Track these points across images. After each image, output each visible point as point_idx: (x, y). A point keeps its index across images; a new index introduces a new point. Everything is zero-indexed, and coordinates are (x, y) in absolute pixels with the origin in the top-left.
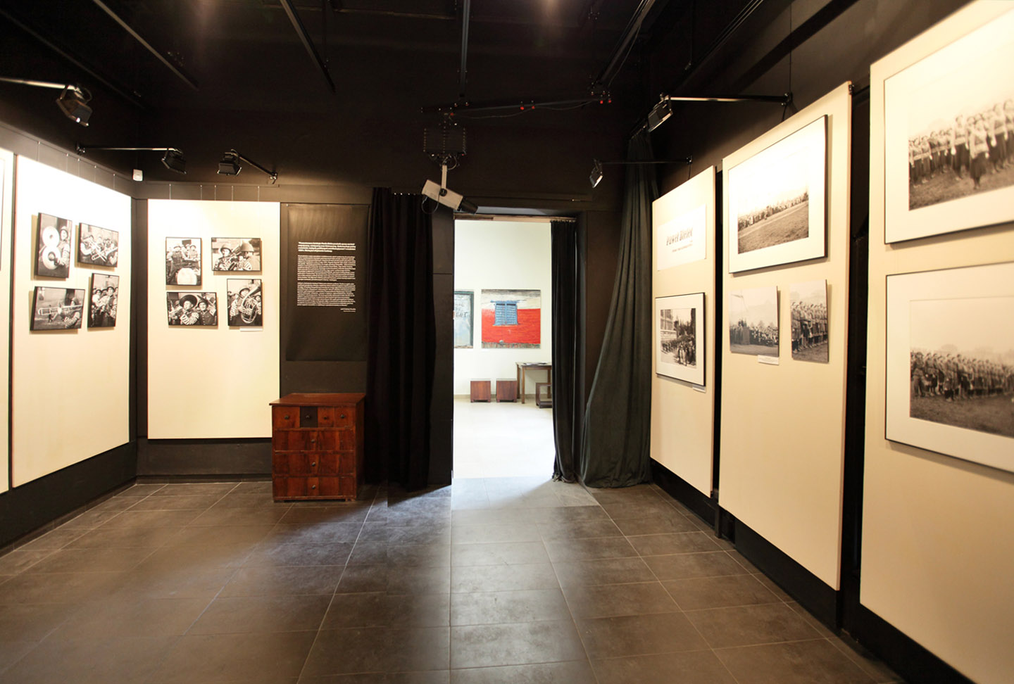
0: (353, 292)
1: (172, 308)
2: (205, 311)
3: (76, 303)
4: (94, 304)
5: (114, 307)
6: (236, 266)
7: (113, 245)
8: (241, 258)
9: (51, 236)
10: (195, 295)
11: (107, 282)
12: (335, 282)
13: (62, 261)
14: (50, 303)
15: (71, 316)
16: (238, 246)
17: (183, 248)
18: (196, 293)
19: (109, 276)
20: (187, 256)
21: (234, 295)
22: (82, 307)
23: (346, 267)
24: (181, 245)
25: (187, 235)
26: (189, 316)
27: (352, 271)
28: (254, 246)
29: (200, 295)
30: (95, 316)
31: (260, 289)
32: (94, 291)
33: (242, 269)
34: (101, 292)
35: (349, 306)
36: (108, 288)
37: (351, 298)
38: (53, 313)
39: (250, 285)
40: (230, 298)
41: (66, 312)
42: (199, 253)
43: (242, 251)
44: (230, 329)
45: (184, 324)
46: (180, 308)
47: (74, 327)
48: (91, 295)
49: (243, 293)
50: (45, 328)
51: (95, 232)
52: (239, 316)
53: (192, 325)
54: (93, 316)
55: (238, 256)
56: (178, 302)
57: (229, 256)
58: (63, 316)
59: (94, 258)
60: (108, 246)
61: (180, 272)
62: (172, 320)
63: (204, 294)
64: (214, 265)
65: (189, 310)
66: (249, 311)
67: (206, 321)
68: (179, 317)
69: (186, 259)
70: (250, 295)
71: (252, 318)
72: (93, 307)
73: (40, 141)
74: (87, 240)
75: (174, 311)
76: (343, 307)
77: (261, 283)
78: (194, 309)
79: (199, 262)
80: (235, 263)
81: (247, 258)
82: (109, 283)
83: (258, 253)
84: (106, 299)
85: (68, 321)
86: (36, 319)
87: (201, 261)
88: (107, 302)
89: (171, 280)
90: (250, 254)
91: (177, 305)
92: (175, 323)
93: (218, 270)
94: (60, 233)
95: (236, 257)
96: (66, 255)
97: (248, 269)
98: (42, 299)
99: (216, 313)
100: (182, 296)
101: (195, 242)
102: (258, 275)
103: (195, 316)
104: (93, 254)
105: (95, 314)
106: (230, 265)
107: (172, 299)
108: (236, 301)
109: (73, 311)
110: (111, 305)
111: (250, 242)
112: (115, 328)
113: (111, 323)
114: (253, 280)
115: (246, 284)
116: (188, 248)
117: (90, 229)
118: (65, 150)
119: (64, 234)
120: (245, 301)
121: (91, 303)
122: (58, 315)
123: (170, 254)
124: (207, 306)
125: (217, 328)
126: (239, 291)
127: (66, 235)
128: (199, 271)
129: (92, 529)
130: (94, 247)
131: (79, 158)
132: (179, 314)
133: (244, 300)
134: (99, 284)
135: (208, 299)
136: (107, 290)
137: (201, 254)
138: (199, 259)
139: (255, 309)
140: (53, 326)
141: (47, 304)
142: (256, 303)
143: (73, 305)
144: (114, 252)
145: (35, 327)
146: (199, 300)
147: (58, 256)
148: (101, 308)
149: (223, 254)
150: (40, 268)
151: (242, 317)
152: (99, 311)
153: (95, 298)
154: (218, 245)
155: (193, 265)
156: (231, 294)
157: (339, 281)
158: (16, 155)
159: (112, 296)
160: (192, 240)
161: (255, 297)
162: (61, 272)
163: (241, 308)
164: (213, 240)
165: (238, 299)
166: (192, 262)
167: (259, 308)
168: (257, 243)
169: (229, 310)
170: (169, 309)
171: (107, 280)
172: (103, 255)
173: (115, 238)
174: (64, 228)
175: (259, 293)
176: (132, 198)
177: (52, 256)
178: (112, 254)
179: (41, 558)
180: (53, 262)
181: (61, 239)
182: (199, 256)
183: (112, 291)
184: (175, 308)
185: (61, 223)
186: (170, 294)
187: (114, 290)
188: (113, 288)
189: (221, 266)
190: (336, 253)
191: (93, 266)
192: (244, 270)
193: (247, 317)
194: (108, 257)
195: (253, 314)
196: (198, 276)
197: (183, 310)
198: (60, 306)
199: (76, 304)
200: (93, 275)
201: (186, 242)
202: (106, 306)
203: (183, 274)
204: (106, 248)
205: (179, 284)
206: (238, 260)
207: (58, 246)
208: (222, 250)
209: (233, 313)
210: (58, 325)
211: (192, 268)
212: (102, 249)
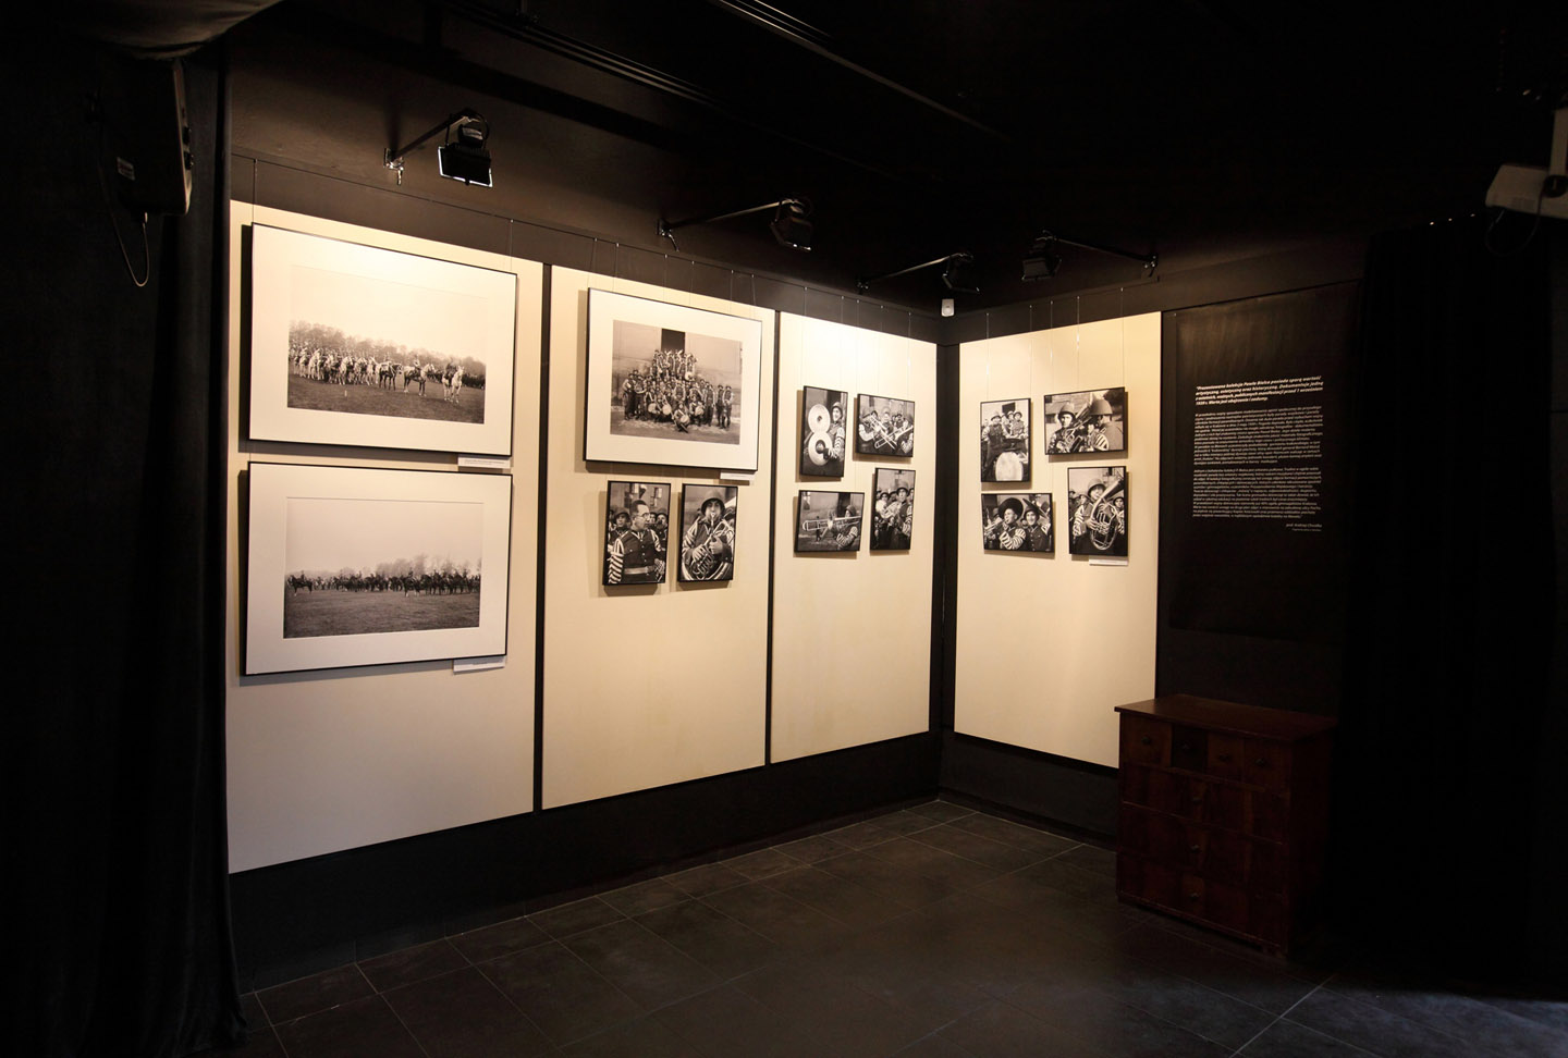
0: (1315, 486)
1: (989, 521)
2: (1034, 526)
3: (853, 513)
4: (878, 515)
5: (908, 519)
6: (1083, 443)
7: (905, 424)
8: (1091, 427)
9: (820, 418)
10: (1020, 498)
11: (897, 481)
12: (1271, 466)
13: (834, 451)
14: (817, 514)
15: (846, 532)
16: (1085, 406)
17: (1004, 419)
18: (1020, 494)
19: (900, 471)
20: (1009, 431)
21: (1080, 497)
22: (861, 519)
23: (1302, 430)
24: (1001, 414)
25: (1009, 396)
26: (1012, 534)
27: (1313, 438)
28: (1112, 404)
29: (1027, 498)
30: (879, 532)
31: (1124, 485)
32: (879, 495)
33: (1092, 449)
34: (889, 496)
35: (1306, 519)
36: (899, 490)
37: (1310, 499)
38: (821, 528)
39: (1106, 479)
40: (1073, 504)
41: (839, 527)
42: (1026, 424)
43: (1092, 415)
44: (1073, 559)
45: (1005, 549)
46: (998, 520)
47: (850, 550)
48: (875, 500)
49: (1093, 493)
50: (811, 548)
51: (879, 406)
52: (1086, 536)
53: (1015, 550)
54: (877, 531)
55: (1086, 425)
56: (996, 511)
57: (1071, 426)
58: (835, 532)
59: (878, 446)
60: (899, 425)
61: (999, 459)
62: (988, 540)
63: (1033, 496)
64: (1048, 443)
65: (1011, 525)
66: (1104, 527)
67: (1038, 545)
68: (998, 537)
69: (1008, 436)
70: (1106, 497)
71: (1109, 541)
72: (877, 518)
73: (807, 285)
74: (869, 418)
75: (990, 526)
76: (1290, 521)
77: (1126, 474)
78: (1018, 522)
79: (1027, 441)
80: (1082, 438)
81: (1101, 428)
82: (900, 482)
83: (1120, 417)
84: (896, 507)
85: (842, 540)
86: (800, 536)
87: (1030, 438)
88: (897, 512)
89: (988, 475)
90: (1106, 420)
91: (995, 516)
92: (992, 546)
93: (1054, 454)
94: (831, 412)
95: (1082, 427)
96: (839, 442)
97: (1102, 448)
98: (807, 507)
99: (1052, 530)
100: (1002, 500)
101: (1022, 407)
102: (1121, 458)
103: (1020, 534)
104: (877, 440)
105: (879, 529)
106: (1072, 442)
107: (990, 506)
108: (1082, 507)
109: (848, 525)
110: (903, 516)
111: (1106, 397)
112: (910, 551)
113: (903, 544)
114: (1110, 468)
115: (1099, 476)
116: (1011, 417)
117: (872, 403)
118: (837, 291)
119: (836, 413)
120: (1097, 508)
121: (874, 513)
122: (828, 531)
123: (987, 430)
124: (1037, 518)
125: (1053, 557)
126: (1087, 490)
127: (839, 414)
128: (1027, 457)
129: (857, 850)
130: (877, 429)
131: (859, 299)
132: (998, 530)
133: (1095, 506)
134: (886, 485)
135: (1039, 505)
136: (897, 492)
137: (1030, 427)
138: (1026, 435)
139: (1115, 523)
140: (822, 546)
141: (813, 515)
142: (1116, 512)
143: (848, 517)
144: (908, 433)
145: (801, 549)
146: (1025, 506)
147: (829, 445)
148: (888, 520)
149: (1063, 423)
150: (805, 464)
151: (1092, 537)
152: (886, 524)
153: (880, 505)
154: (1054, 408)
155: (1018, 447)
156: (1075, 496)
157: (1282, 464)
158: (778, 312)
159: (905, 501)
160: (1017, 403)
161: (1115, 500)
162: (833, 469)
163: (1090, 522)
164: (1048, 399)
165: (1086, 505)
166: (1016, 441)
167: (1121, 522)
168: (1118, 398)
169: (1071, 524)
170: (985, 524)
171: (897, 477)
172: (891, 439)
173: (909, 411)
174: (836, 404)
175: (1121, 494)
176: (938, 345)
177: (821, 447)
178: (905, 437)
179: (788, 868)
180: (822, 455)
181: (832, 421)
182: (1026, 430)
183: (904, 494)
184: (992, 520)
185: (833, 398)
186: (985, 497)
187: (908, 492)
188: (905, 490)
189: (1059, 446)
190: (1275, 402)
191: (877, 457)
192: (1097, 451)
193: (1100, 538)
194: (899, 441)
195: (1111, 532)
196: (1024, 465)
197: (1004, 525)
198: (831, 518)
199: (852, 515)
200: (877, 469)
201: (1009, 408)
202: (896, 518)
203: (1003, 463)
204: (895, 429)
205: (998, 479)
206: (1085, 432)
207: (828, 432)
208: (1061, 415)
209: (1078, 532)
210: (829, 545)
211: (1017, 451)
212: (890, 431)
